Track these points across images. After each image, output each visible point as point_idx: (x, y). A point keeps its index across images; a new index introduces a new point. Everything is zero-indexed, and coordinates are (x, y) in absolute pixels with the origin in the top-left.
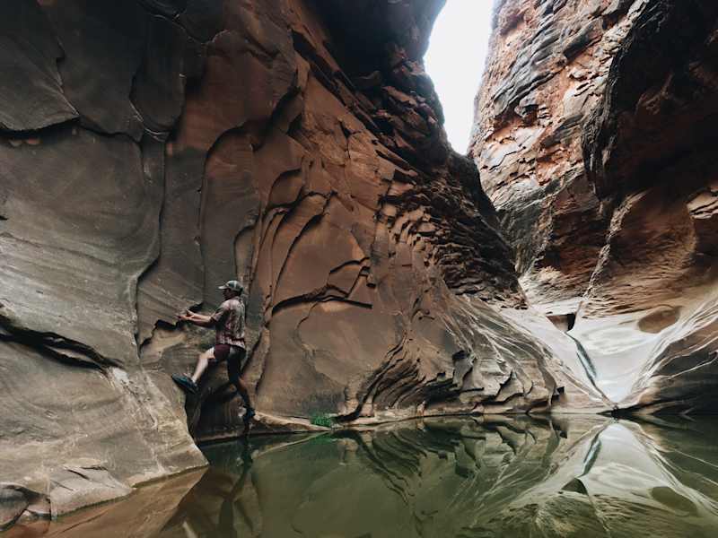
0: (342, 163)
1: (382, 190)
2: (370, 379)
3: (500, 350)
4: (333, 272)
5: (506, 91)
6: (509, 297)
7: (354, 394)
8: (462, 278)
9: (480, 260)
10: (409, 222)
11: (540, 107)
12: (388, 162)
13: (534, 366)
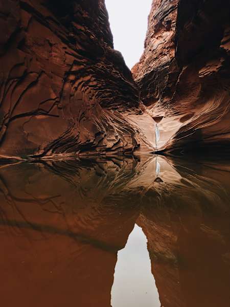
0: (47, 58)
1: (67, 69)
2: (52, 143)
3: (118, 131)
4: (41, 104)
5: (159, 14)
6: (133, 110)
7: (43, 148)
8: (111, 103)
9: (121, 95)
10: (82, 82)
11: (172, 22)
12: (71, 56)
13: (130, 137)
